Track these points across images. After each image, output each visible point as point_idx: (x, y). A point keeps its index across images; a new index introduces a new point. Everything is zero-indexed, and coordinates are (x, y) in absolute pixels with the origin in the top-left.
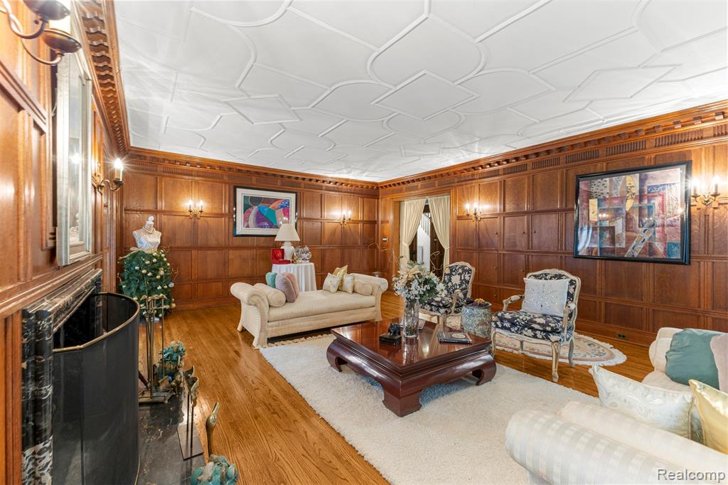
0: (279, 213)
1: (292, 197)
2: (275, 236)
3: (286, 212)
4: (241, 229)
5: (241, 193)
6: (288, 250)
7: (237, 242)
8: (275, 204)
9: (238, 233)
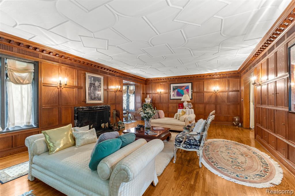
0: (185, 91)
1: (190, 85)
2: (181, 99)
3: (188, 90)
4: (172, 98)
5: (172, 85)
6: (185, 104)
7: (171, 101)
8: (184, 88)
9: (171, 98)
